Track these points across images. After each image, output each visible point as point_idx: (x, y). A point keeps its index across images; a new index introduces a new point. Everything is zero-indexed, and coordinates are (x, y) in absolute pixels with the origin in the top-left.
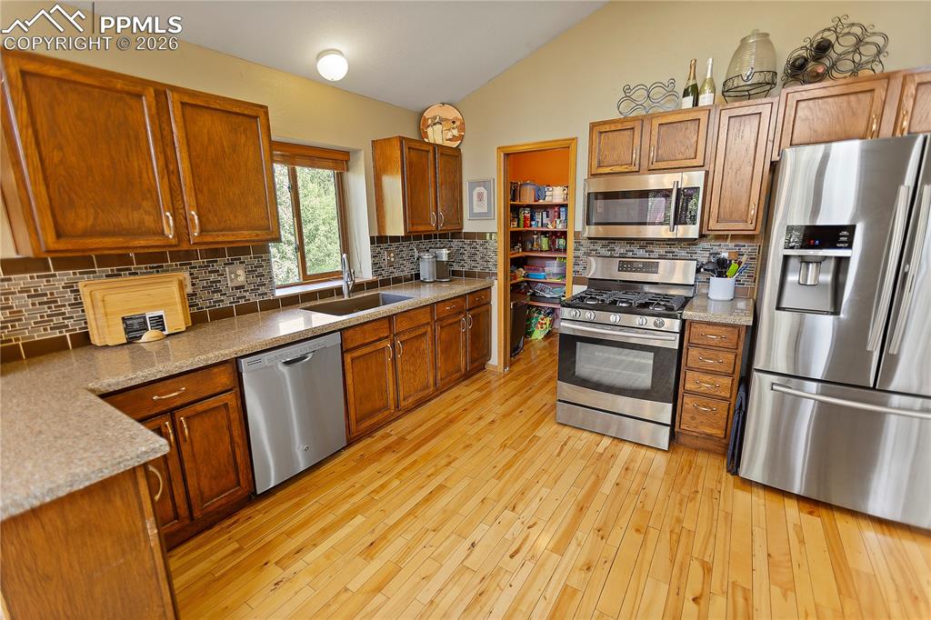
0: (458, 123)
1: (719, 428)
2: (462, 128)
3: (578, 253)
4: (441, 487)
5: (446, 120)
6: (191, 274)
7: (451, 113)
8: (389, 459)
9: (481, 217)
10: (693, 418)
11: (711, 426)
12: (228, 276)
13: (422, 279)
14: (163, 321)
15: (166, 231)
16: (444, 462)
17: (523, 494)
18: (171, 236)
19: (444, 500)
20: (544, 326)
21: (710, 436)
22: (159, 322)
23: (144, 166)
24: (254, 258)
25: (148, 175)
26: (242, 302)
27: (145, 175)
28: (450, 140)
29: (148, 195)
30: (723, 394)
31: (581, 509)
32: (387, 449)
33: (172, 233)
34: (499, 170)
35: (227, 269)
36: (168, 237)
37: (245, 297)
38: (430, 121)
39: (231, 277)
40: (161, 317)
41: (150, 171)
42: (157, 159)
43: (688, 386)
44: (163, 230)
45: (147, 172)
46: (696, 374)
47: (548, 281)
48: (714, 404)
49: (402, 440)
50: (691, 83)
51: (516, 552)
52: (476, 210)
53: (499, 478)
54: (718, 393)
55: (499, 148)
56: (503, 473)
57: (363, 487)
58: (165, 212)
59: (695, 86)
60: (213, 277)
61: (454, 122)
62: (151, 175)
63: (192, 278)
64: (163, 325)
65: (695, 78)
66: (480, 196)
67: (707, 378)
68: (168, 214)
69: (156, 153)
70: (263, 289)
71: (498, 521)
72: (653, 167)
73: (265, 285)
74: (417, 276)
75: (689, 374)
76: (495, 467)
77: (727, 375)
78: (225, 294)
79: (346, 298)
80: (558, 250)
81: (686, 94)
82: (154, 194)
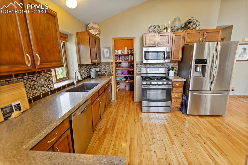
0: (98, 30)
1: (179, 105)
2: (100, 31)
3: (137, 67)
4: (131, 139)
5: (95, 28)
6: (24, 83)
7: (96, 26)
8: (108, 136)
9: (107, 58)
10: (174, 104)
11: (178, 105)
12: (38, 82)
13: (91, 77)
14: (20, 106)
15: (27, 62)
16: (125, 131)
17: (152, 133)
18: (29, 65)
19: (136, 142)
20: (118, 88)
21: (177, 107)
22: (18, 107)
23: (15, 31)
24: (47, 74)
25: (17, 35)
26: (44, 92)
27: (15, 35)
28: (96, 34)
29: (18, 45)
30: (180, 97)
31: (168, 132)
32: (104, 133)
33: (30, 63)
34: (112, 44)
35: (38, 79)
36: (27, 66)
37: (44, 90)
38: (90, 28)
39: (39, 82)
40: (19, 104)
41: (18, 33)
42: (21, 28)
43: (173, 97)
44: (25, 62)
45: (16, 33)
46: (174, 94)
47: (118, 75)
48: (178, 100)
49: (106, 129)
50: (165, 26)
51: (166, 149)
52: (106, 56)
53: (143, 131)
54: (179, 97)
55: (112, 38)
56: (142, 129)
57: (109, 148)
58: (26, 54)
59: (166, 27)
60: (33, 83)
61: (97, 29)
62: (18, 35)
63: (25, 84)
64: (20, 108)
65: (166, 25)
66: (107, 52)
67: (177, 94)
68: (27, 55)
69: (20, 25)
70: (50, 86)
71: (154, 143)
72: (159, 46)
73: (51, 84)
74: (90, 77)
75: (173, 94)
76: (139, 128)
77: (181, 93)
78: (38, 90)
79: (76, 86)
80: (119, 67)
81: (164, 29)
82: (20, 45)
